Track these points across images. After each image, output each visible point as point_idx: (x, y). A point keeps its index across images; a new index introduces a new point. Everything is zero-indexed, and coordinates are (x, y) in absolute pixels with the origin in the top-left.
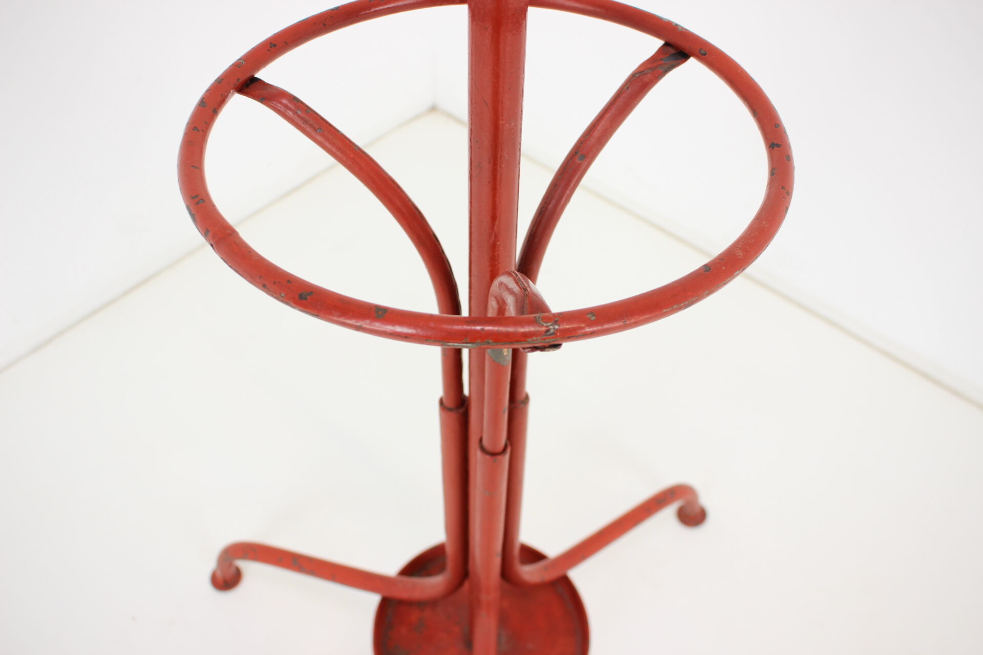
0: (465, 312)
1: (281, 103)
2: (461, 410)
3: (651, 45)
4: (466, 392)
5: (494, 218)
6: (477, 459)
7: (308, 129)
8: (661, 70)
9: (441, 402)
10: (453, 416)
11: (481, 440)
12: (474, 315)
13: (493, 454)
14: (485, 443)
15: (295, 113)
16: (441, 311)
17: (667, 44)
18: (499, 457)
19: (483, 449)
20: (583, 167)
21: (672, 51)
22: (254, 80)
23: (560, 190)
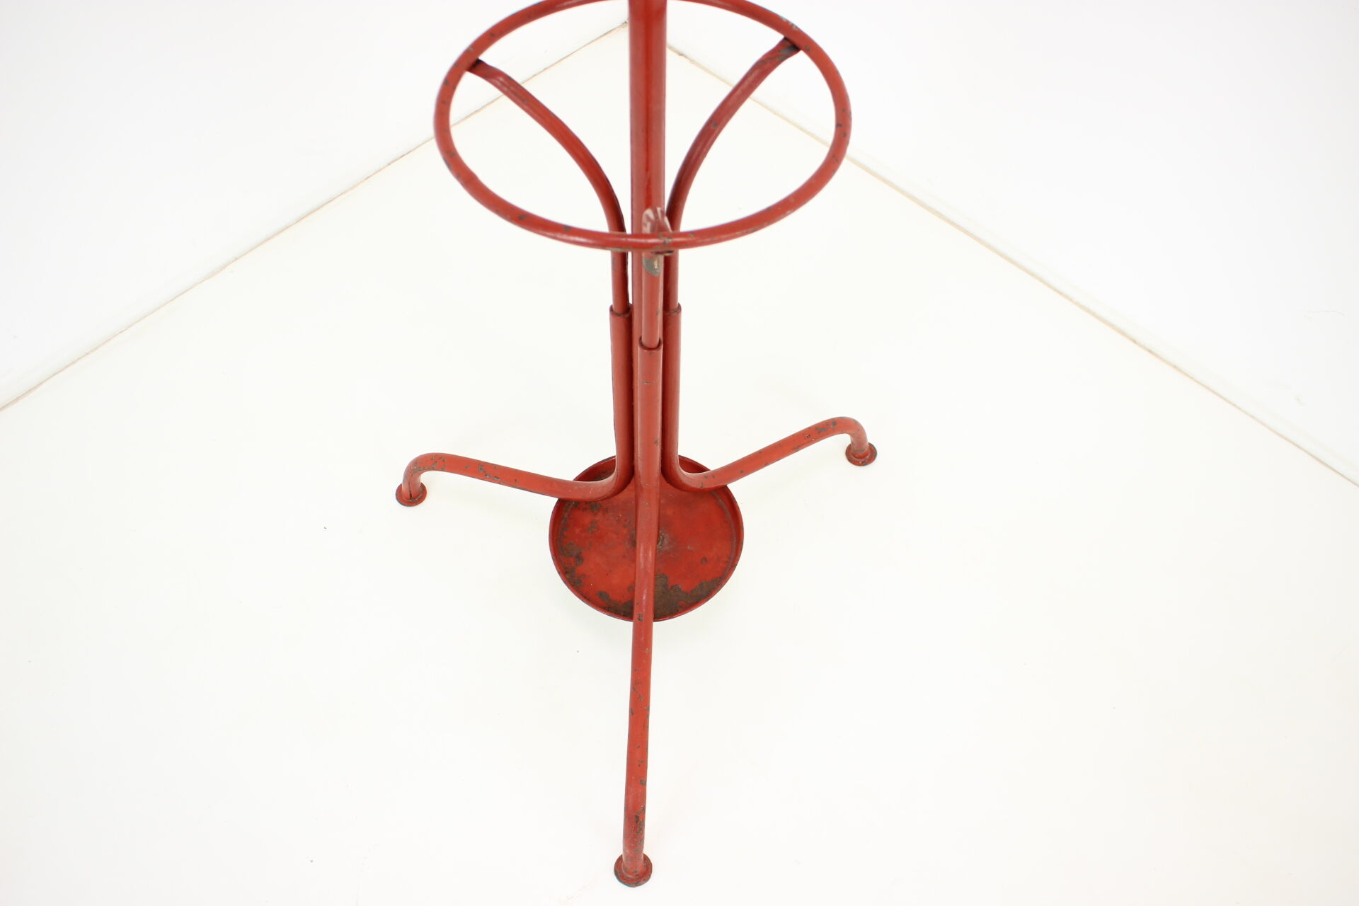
0: (628, 230)
1: (499, 80)
2: (627, 316)
3: (774, 38)
4: (631, 302)
5: (647, 169)
6: (638, 352)
7: (519, 101)
8: (777, 59)
9: (611, 309)
10: (621, 320)
11: (641, 338)
12: (635, 232)
13: (650, 349)
14: (643, 340)
15: (508, 88)
16: (611, 228)
17: (785, 39)
18: (654, 351)
19: (642, 345)
20: (716, 132)
21: (788, 44)
22: (479, 62)
23: (699, 148)
